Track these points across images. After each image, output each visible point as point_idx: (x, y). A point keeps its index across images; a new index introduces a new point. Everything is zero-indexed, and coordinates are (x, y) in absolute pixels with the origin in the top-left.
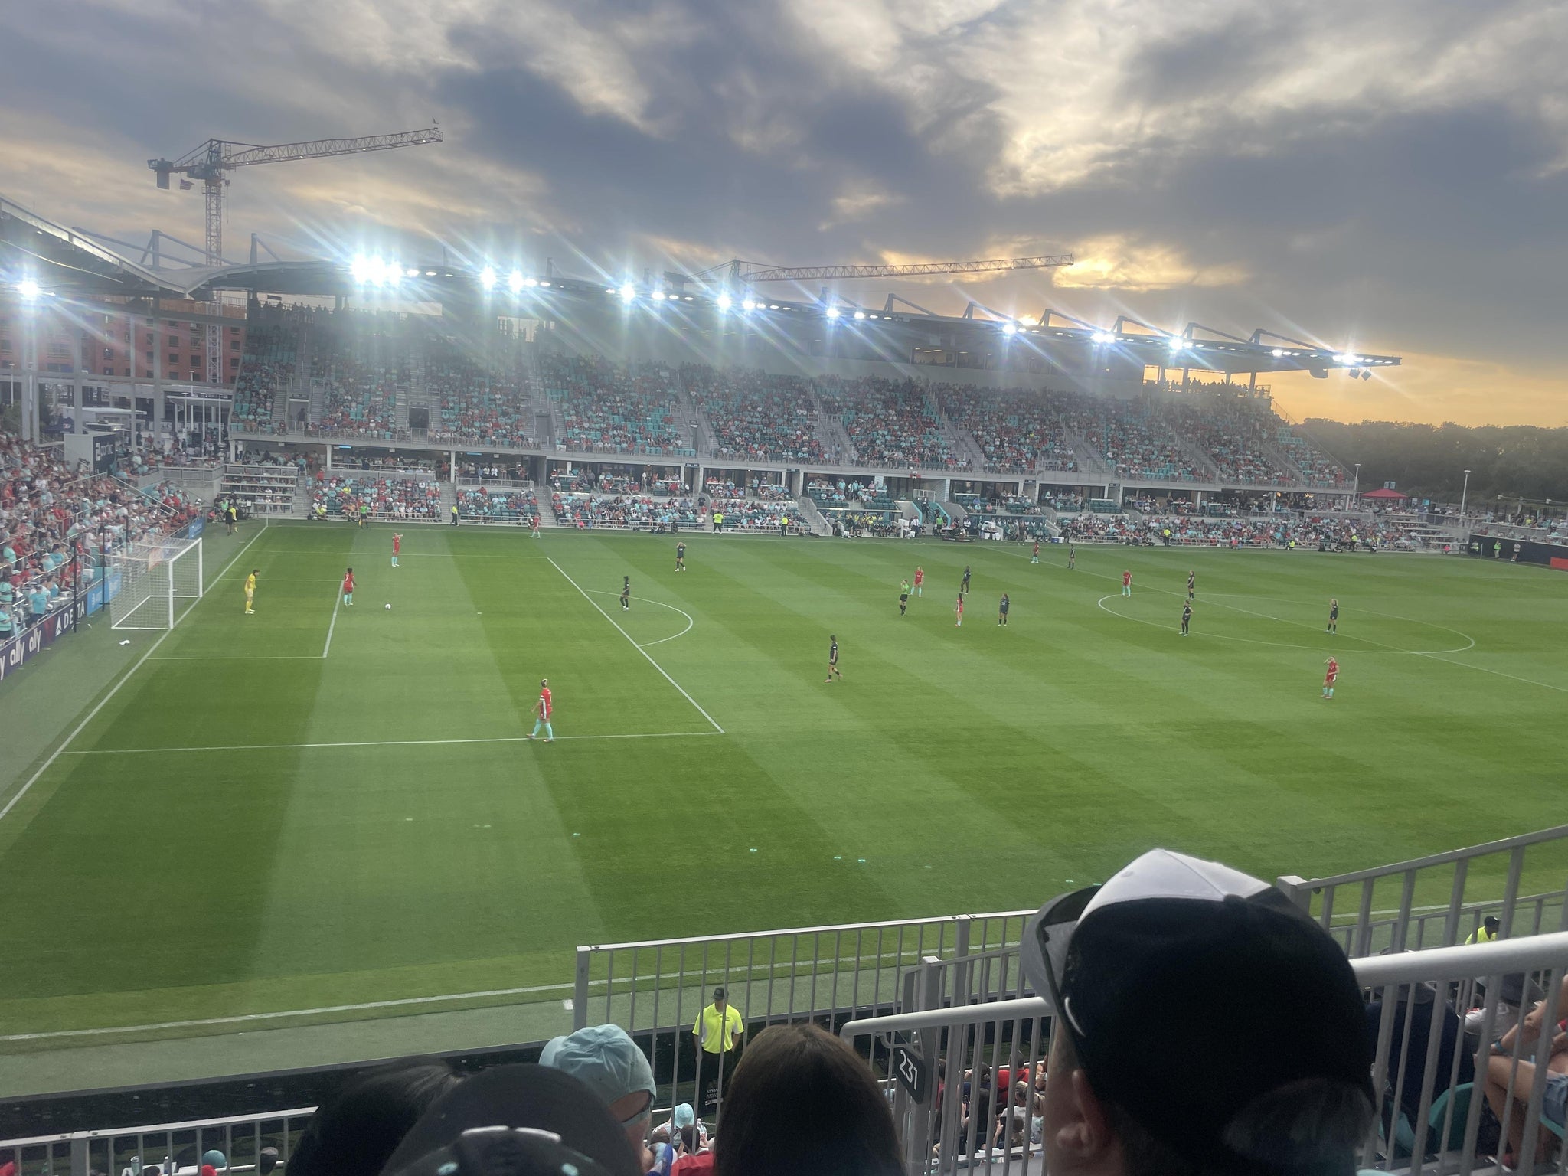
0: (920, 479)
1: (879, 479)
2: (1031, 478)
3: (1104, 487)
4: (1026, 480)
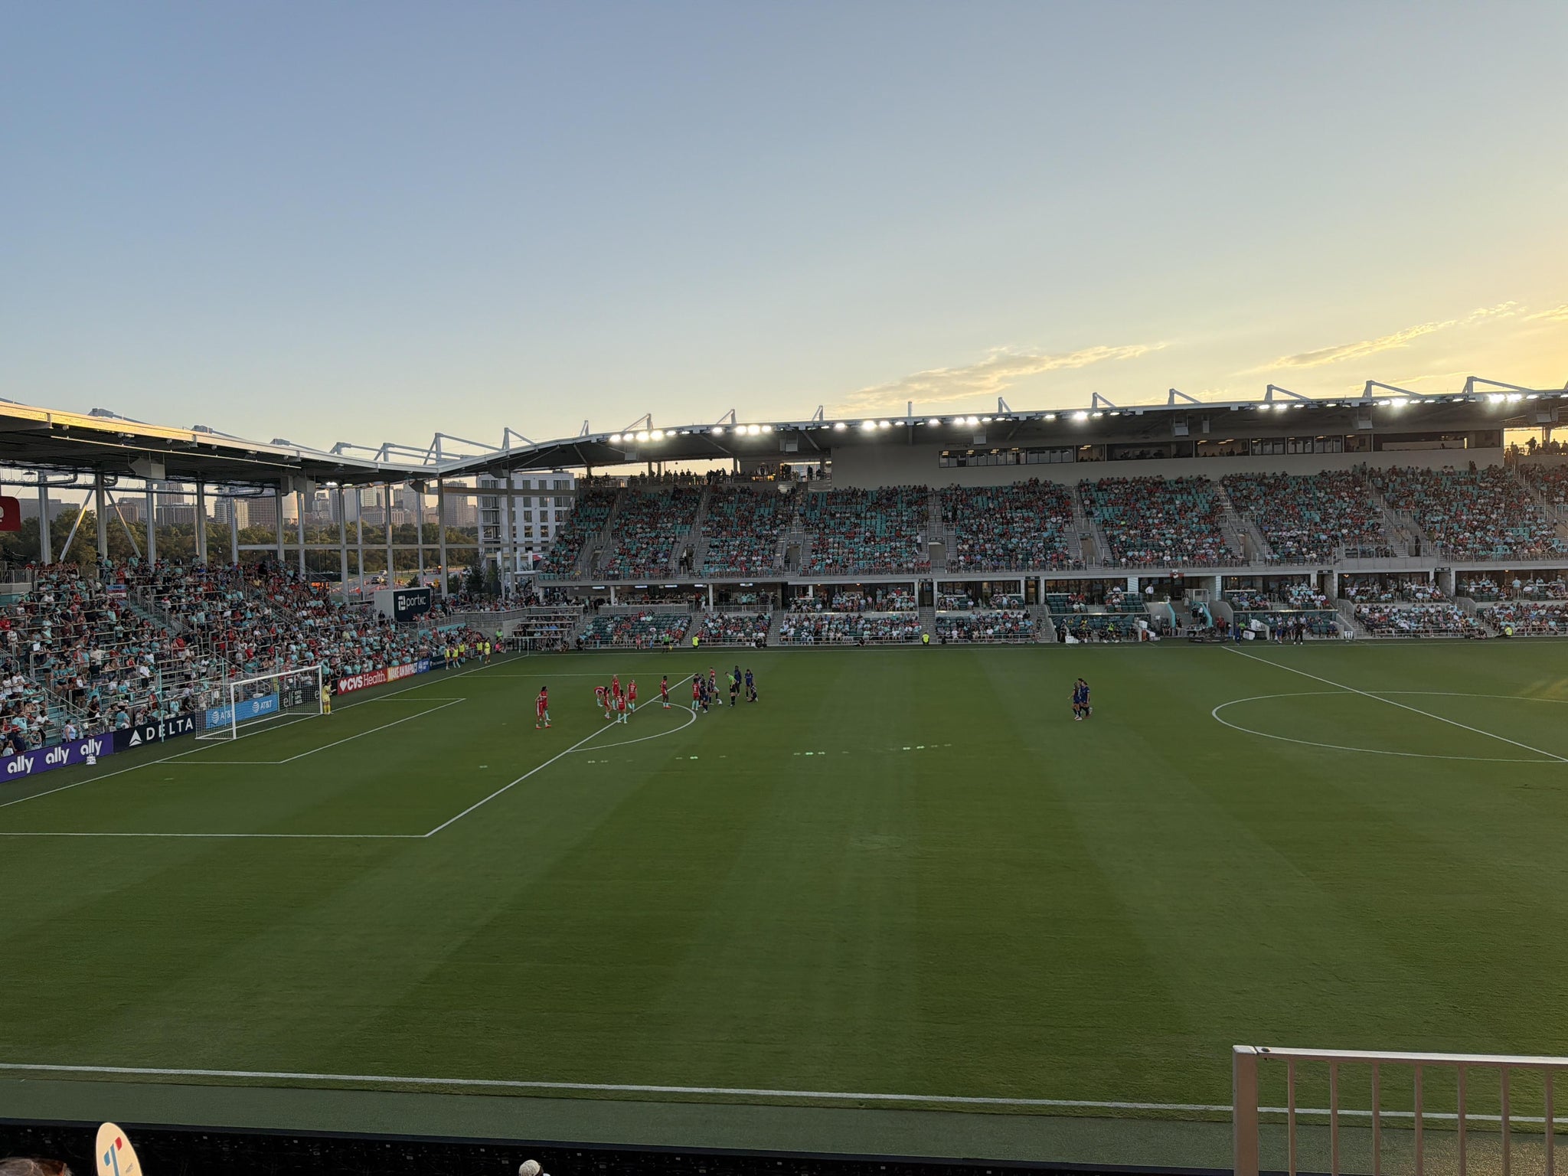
0: (1183, 577)
1: (1132, 582)
2: (1325, 568)
3: (1429, 572)
4: (1319, 571)
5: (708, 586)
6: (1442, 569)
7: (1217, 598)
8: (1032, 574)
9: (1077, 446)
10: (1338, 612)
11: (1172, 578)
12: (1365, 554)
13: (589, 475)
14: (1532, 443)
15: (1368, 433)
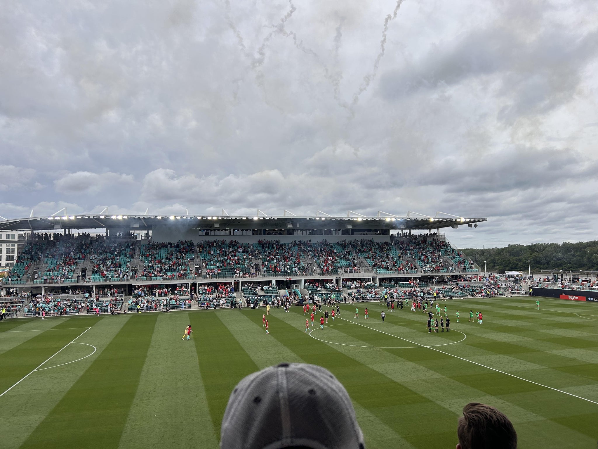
0: (291, 280)
1: (274, 282)
2: (338, 276)
3: (370, 278)
4: (336, 278)
5: (93, 286)
6: (375, 277)
7: (303, 287)
8: (237, 279)
9: (252, 229)
10: (343, 293)
11: (287, 280)
12: (351, 271)
13: (33, 234)
14: (398, 234)
15: (350, 229)
